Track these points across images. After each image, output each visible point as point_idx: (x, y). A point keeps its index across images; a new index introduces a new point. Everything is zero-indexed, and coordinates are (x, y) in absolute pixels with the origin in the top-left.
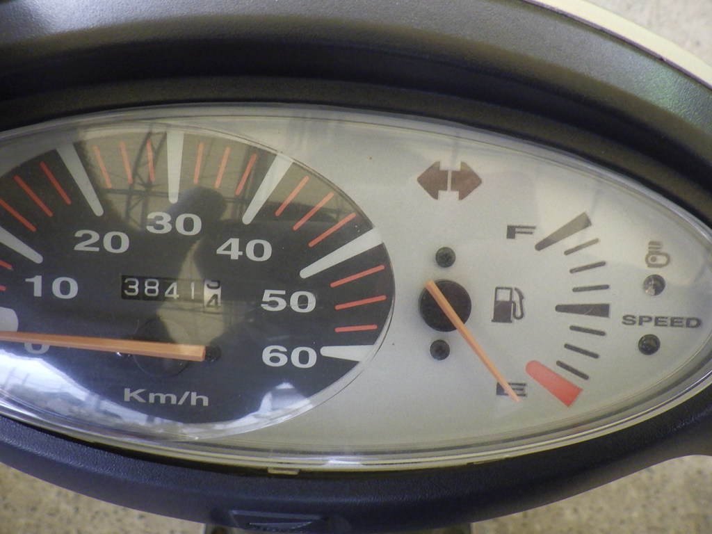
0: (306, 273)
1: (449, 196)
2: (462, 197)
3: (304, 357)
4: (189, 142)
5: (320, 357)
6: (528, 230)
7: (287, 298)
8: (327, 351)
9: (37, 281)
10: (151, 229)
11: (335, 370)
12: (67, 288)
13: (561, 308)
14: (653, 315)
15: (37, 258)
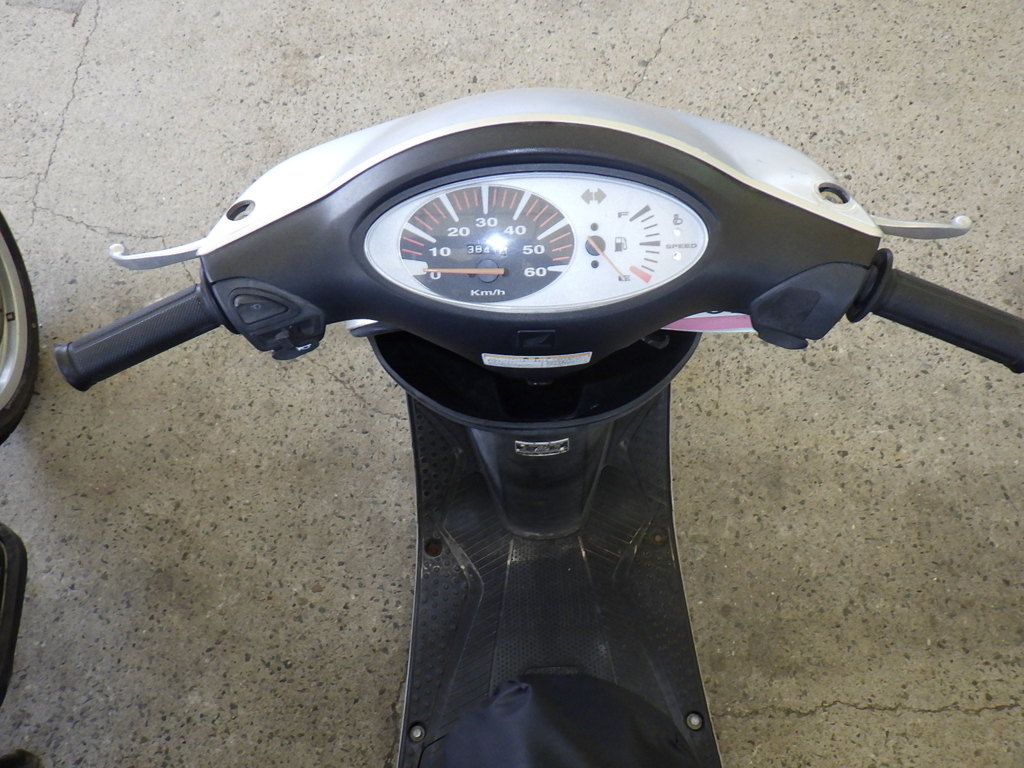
0: (540, 238)
1: (594, 203)
2: (600, 202)
3: (541, 271)
4: (491, 189)
5: (548, 272)
6: (626, 214)
7: (533, 248)
8: (551, 269)
9: (434, 250)
10: (478, 225)
11: (555, 275)
12: (446, 252)
13: (641, 244)
14: (678, 243)
15: (434, 241)
